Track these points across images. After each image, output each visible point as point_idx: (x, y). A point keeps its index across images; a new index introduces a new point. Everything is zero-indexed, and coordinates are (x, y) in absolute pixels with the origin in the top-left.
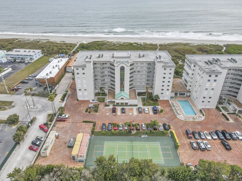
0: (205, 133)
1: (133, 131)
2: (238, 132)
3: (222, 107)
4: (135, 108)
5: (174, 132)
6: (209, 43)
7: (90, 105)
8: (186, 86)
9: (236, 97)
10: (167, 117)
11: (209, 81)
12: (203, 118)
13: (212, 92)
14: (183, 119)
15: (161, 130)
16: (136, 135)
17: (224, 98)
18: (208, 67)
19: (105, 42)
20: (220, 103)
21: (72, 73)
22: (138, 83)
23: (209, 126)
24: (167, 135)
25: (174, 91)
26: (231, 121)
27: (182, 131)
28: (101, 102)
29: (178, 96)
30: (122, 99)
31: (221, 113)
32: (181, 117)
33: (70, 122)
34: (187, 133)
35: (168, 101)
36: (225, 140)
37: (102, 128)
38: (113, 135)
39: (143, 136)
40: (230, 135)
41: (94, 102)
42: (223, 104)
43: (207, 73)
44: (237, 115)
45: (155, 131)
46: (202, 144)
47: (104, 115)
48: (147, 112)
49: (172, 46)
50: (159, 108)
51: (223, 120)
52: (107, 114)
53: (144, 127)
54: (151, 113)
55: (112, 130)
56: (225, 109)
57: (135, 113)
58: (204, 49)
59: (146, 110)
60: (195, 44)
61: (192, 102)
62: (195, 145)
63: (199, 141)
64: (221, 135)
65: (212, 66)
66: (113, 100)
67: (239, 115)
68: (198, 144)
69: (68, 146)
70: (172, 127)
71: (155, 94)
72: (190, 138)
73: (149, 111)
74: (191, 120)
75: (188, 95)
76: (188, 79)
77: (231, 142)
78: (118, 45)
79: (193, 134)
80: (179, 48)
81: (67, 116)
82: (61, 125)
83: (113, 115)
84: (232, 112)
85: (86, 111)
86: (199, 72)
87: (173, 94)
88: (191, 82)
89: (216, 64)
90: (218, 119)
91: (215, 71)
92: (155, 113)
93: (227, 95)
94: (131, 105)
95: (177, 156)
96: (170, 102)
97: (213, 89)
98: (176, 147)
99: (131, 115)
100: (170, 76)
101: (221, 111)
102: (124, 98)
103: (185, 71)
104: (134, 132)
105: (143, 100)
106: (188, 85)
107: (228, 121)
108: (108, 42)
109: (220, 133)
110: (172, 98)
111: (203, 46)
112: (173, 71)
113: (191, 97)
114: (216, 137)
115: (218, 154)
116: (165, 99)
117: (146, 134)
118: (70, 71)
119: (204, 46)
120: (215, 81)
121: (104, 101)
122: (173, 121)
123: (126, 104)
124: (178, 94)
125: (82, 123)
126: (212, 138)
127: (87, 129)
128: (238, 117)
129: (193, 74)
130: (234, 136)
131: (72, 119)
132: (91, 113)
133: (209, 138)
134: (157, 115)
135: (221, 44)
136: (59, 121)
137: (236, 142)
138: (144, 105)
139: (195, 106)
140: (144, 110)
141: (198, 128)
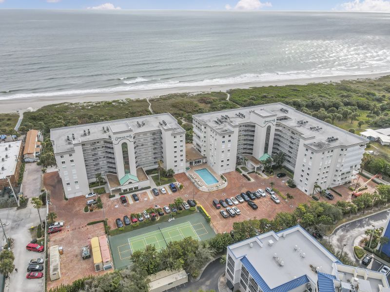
0: (231, 198)
1: (156, 218)
2: (260, 190)
3: (241, 168)
4: (148, 191)
5: (201, 206)
6: (209, 91)
7: (89, 202)
8: (200, 152)
9: (252, 154)
10: (188, 192)
11: (223, 142)
12: (226, 184)
13: (229, 154)
14: (206, 190)
15: (188, 208)
16: (161, 221)
17: (241, 157)
18: (219, 127)
19: (66, 104)
20: (238, 164)
21: (36, 163)
22: (143, 159)
23: (233, 191)
24: (194, 212)
25: (188, 160)
26: (252, 180)
27: (209, 203)
28: (102, 193)
29: (194, 165)
30: (130, 183)
31: (242, 174)
32: (204, 188)
33: (69, 230)
34: (215, 204)
35: (184, 173)
36: (250, 200)
37: (118, 225)
38: (134, 228)
39: (170, 220)
40: (254, 194)
41: (92, 196)
42: (241, 164)
43: (220, 135)
44: (256, 173)
45: (181, 211)
46: (231, 211)
47: (113, 209)
48: (165, 192)
49: (166, 99)
50: (177, 184)
51: (245, 181)
52: (117, 207)
53: (167, 210)
54: (170, 192)
55: (131, 224)
56: (244, 169)
57: (151, 197)
58: (207, 99)
59: (163, 189)
60: (195, 94)
61: (211, 169)
62: (225, 213)
63: (228, 208)
64: (246, 197)
65: (223, 125)
66: (119, 188)
67: (258, 172)
68: (227, 211)
69: (83, 258)
70: (197, 202)
71: (168, 168)
72: (218, 208)
73: (167, 191)
74: (215, 189)
75: (204, 161)
76: (200, 144)
77: (256, 202)
78: (90, 107)
79: (221, 203)
80: (177, 101)
81: (62, 224)
82: (57, 237)
83: (125, 206)
84: (251, 171)
85: (86, 210)
86: (211, 133)
87: (188, 165)
88: (205, 146)
89: (225, 122)
90: (241, 181)
91: (226, 131)
92: (174, 192)
93: (244, 153)
94: (142, 189)
95: (212, 230)
96: (187, 174)
97: (229, 150)
98: (208, 221)
99: (147, 201)
100: (182, 144)
101: (241, 172)
102: (133, 182)
103: (195, 133)
104: (158, 218)
105: (155, 179)
106: (202, 149)
107: (250, 182)
108: (71, 104)
109: (245, 196)
110: (187, 169)
111: (203, 95)
112: (184, 138)
113: (209, 164)
114: (243, 200)
115: (247, 215)
116: (181, 171)
117: (173, 216)
118: (31, 160)
119: (205, 94)
120: (229, 141)
121: (105, 192)
122: (197, 195)
123: (136, 189)
124: (194, 163)
125: (88, 226)
126: (239, 202)
127: (98, 232)
128: (257, 174)
129: (205, 137)
130: (258, 195)
131: (70, 225)
132: (94, 211)
133: (236, 202)
134: (177, 193)
135: (224, 90)
136: (52, 233)
137: (260, 200)
138: (158, 184)
139: (215, 173)
140: (160, 190)
141: (224, 196)
